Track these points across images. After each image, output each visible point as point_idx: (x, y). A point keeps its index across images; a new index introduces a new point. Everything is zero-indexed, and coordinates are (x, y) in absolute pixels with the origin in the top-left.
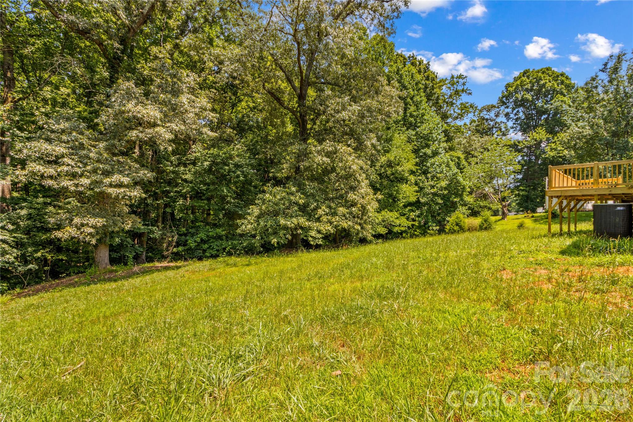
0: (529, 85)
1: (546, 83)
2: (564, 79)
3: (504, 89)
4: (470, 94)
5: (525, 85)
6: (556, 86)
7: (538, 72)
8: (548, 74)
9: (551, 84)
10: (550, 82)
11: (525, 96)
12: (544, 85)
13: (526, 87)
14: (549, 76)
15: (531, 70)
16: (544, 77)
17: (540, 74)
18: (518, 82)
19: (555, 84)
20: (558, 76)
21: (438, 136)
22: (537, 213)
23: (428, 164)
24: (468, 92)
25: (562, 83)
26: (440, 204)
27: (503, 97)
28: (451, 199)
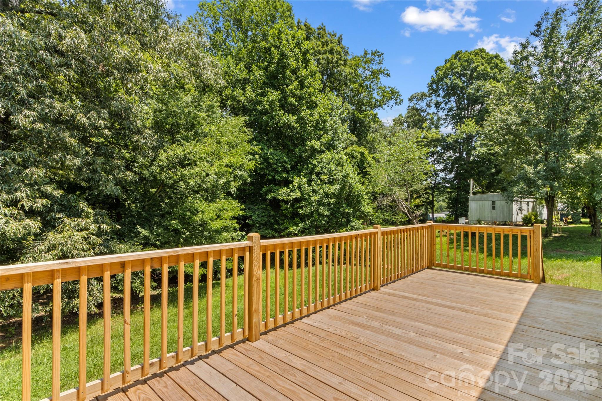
0: (460, 68)
1: (478, 66)
2: (498, 61)
3: (433, 73)
4: (388, 75)
5: (455, 68)
6: (489, 70)
7: (471, 53)
8: (481, 56)
9: (483, 67)
10: (483, 65)
11: (455, 81)
12: (475, 69)
13: (456, 70)
14: (483, 59)
15: (463, 52)
16: (476, 59)
17: (473, 56)
18: (448, 65)
19: (489, 67)
20: (492, 58)
21: (334, 125)
22: (458, 223)
23: (315, 162)
24: (386, 72)
25: (497, 66)
26: (327, 216)
27: (433, 83)
28: (342, 210)
